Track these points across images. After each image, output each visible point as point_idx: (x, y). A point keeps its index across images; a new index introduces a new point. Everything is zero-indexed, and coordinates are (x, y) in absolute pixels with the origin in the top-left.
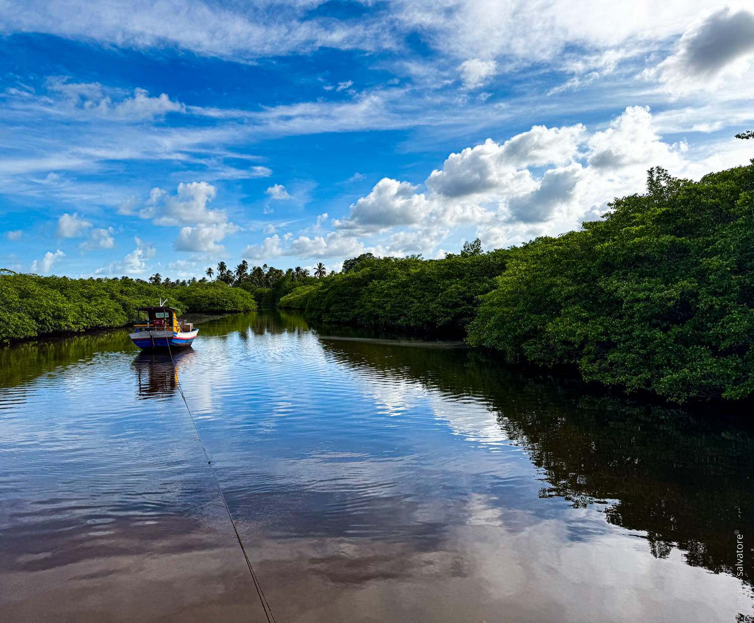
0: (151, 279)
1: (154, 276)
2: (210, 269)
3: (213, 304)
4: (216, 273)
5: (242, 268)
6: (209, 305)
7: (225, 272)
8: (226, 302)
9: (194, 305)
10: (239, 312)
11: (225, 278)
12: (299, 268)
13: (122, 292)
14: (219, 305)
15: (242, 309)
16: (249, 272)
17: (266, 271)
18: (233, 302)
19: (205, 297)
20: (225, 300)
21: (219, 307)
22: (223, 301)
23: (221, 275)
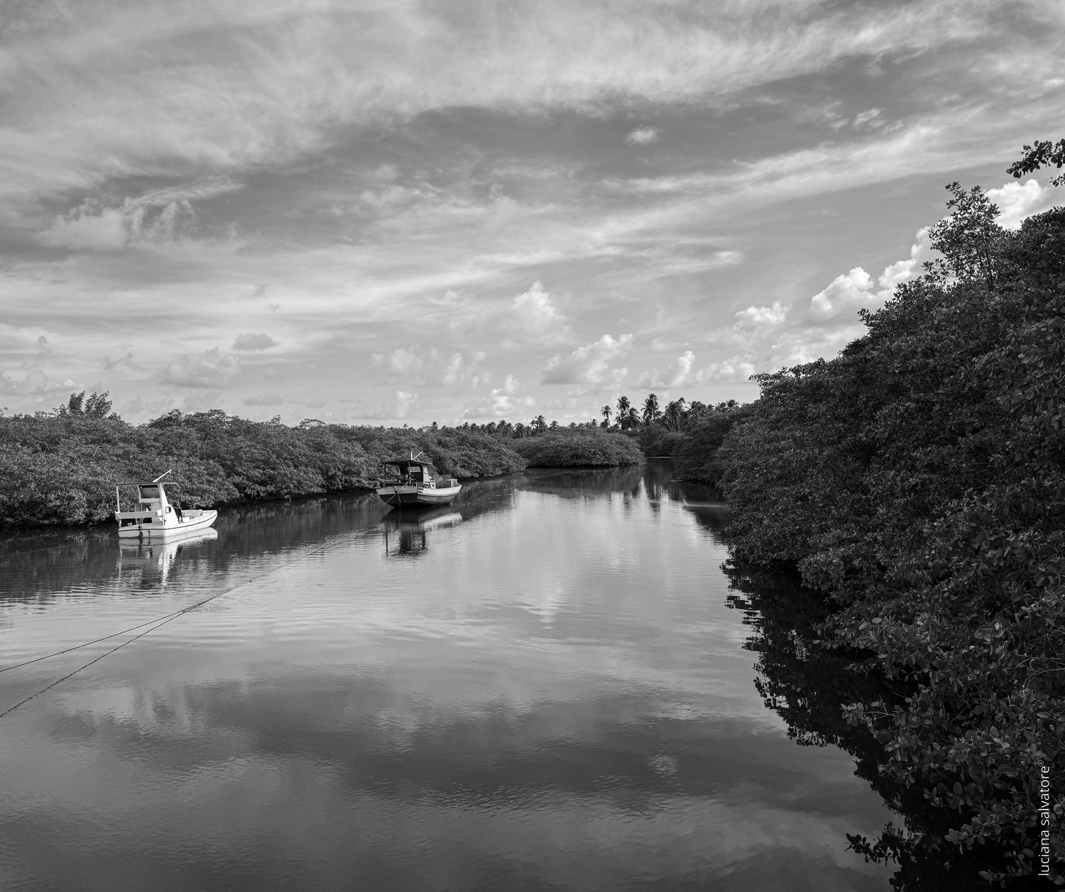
0: (533, 423)
1: (536, 420)
2: (607, 408)
3: (576, 456)
5: (651, 404)
6: (572, 457)
8: (595, 454)
9: (552, 458)
10: (613, 466)
11: (628, 421)
14: (584, 457)
15: (617, 463)
18: (604, 454)
19: (567, 447)
20: (592, 450)
21: (584, 460)
22: (590, 451)
23: (623, 415)
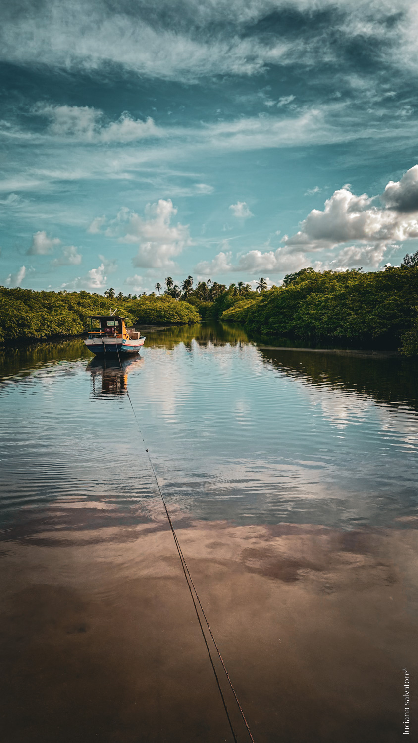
0: (106, 293)
2: (158, 284)
3: (160, 316)
4: (164, 287)
5: (188, 283)
6: (157, 317)
7: (172, 287)
8: (173, 315)
9: (143, 317)
10: (185, 324)
11: (173, 294)
12: (241, 282)
13: (79, 303)
14: (166, 317)
15: (187, 321)
16: (194, 286)
17: (210, 286)
18: (179, 315)
19: (153, 310)
20: (171, 312)
21: (166, 319)
22: (170, 313)
23: (169, 290)
